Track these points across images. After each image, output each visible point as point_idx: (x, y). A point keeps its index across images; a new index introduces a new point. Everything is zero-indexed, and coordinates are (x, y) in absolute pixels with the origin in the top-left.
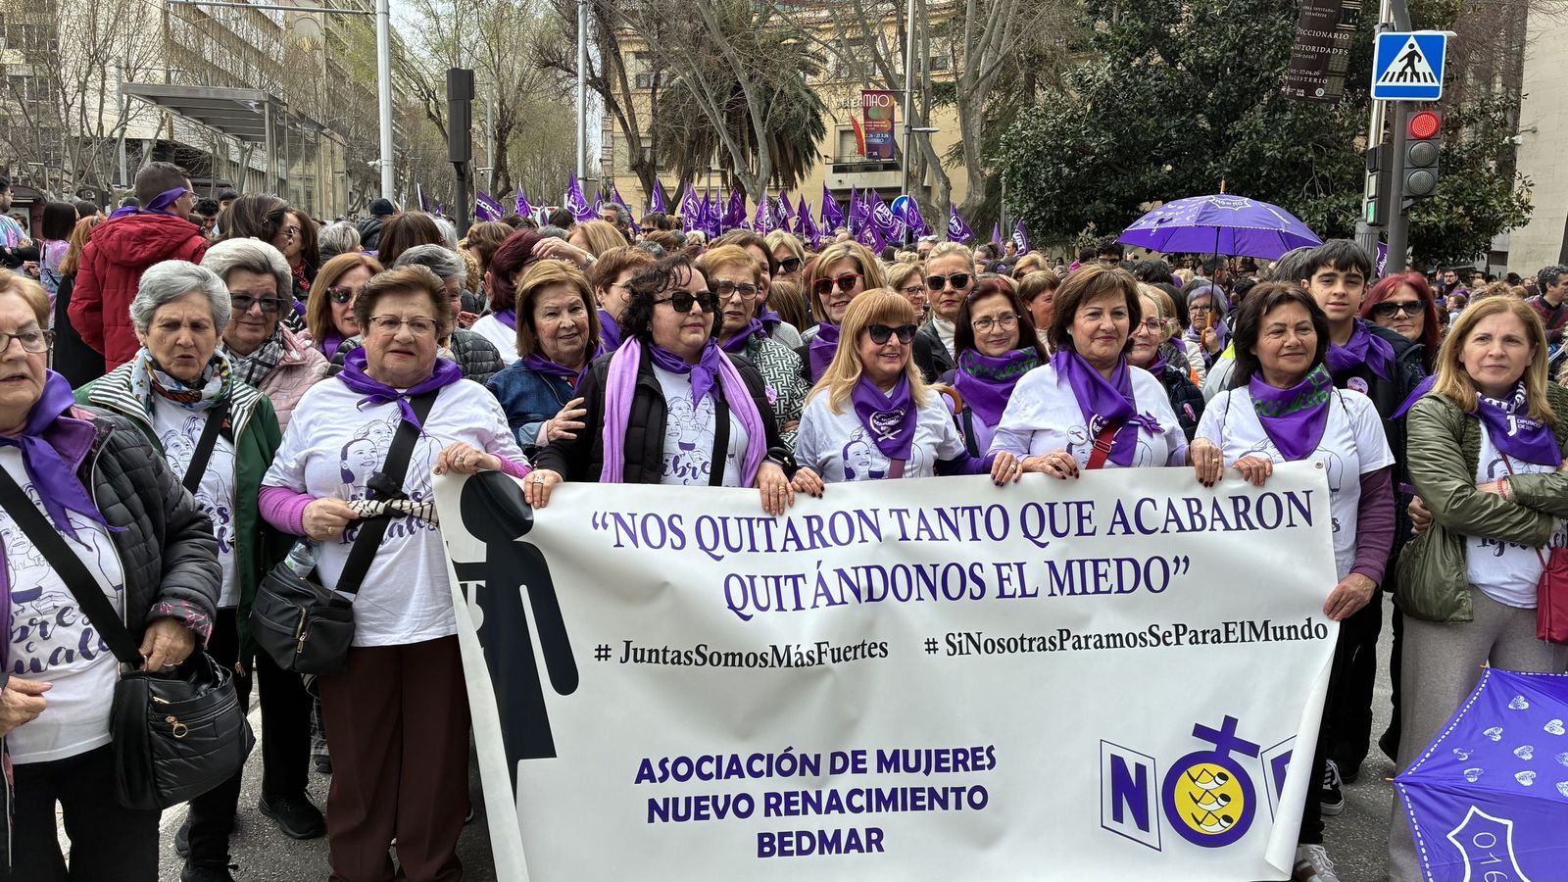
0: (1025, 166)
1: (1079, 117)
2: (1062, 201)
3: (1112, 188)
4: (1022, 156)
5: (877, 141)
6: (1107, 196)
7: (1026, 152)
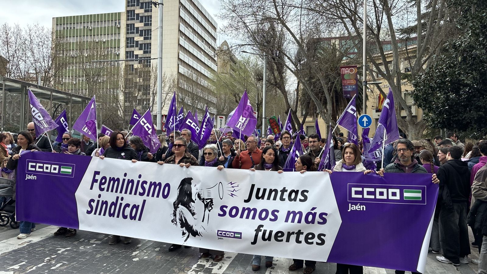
0: (423, 95)
1: (455, 65)
2: (450, 113)
3: (480, 104)
4: (422, 89)
5: (349, 89)
6: (478, 109)
7: (424, 87)
